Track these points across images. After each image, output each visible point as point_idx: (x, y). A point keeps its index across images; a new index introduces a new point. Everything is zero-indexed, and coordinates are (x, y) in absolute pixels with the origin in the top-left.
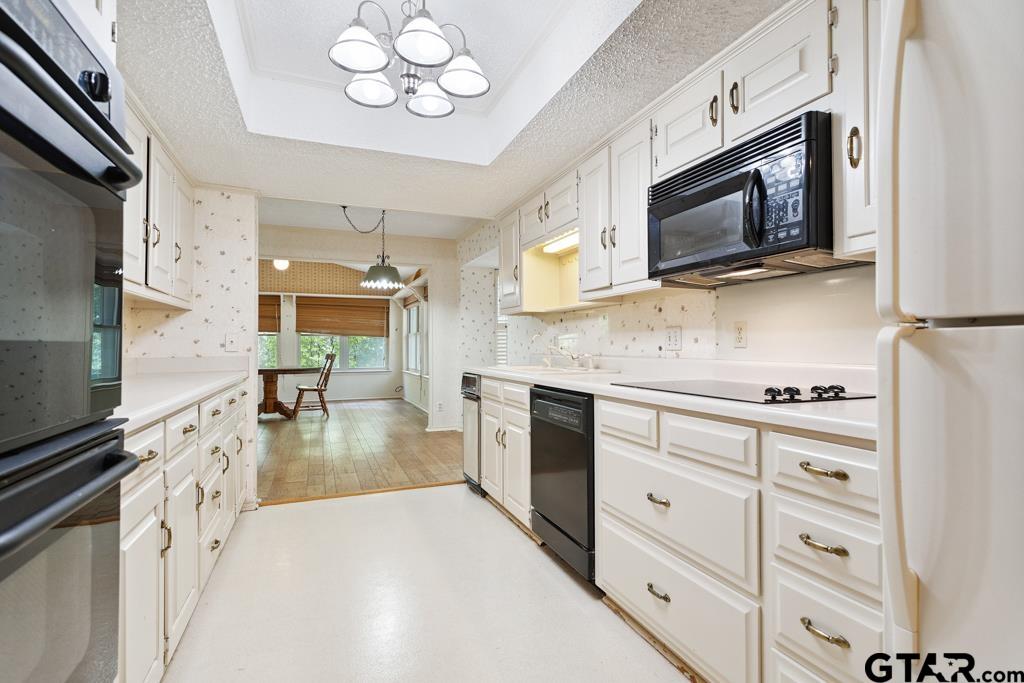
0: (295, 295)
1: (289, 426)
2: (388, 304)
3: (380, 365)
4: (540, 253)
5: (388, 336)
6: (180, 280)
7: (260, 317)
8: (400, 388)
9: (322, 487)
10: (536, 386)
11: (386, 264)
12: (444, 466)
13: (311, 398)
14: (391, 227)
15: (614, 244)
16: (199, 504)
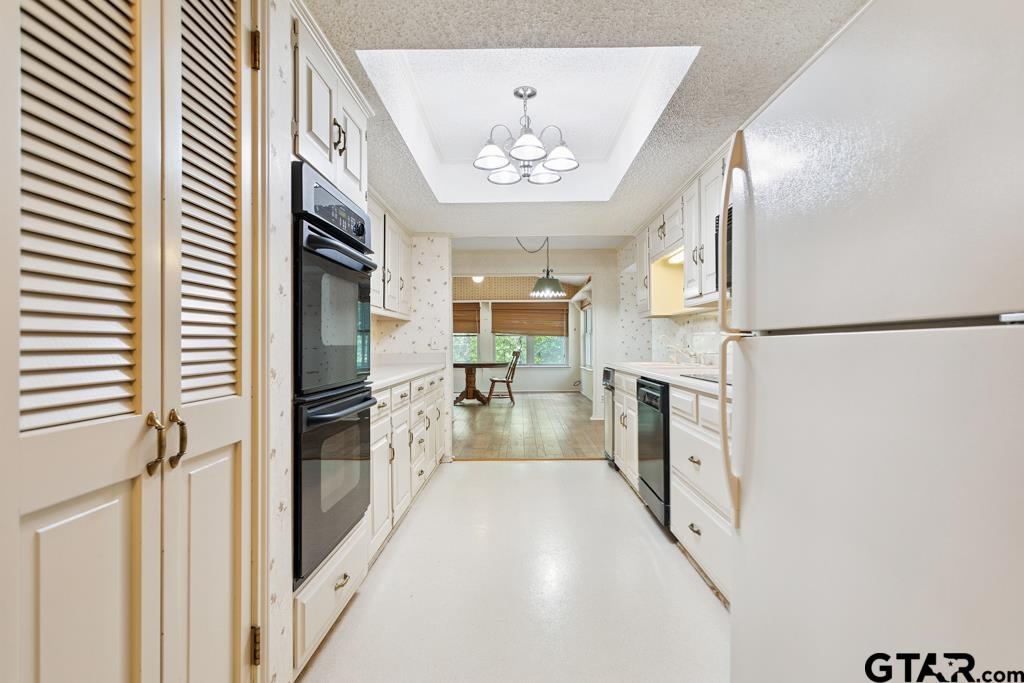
0: (490, 302)
1: (485, 410)
2: (568, 306)
3: (561, 361)
4: (666, 263)
5: (567, 335)
6: (404, 302)
7: (454, 321)
8: (578, 383)
9: (496, 454)
10: (643, 378)
11: (550, 277)
12: (594, 446)
13: (500, 388)
14: (552, 246)
15: (702, 261)
16: (410, 443)
